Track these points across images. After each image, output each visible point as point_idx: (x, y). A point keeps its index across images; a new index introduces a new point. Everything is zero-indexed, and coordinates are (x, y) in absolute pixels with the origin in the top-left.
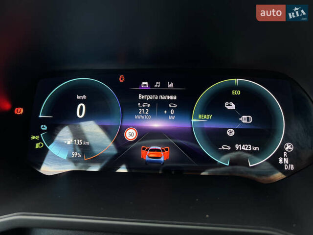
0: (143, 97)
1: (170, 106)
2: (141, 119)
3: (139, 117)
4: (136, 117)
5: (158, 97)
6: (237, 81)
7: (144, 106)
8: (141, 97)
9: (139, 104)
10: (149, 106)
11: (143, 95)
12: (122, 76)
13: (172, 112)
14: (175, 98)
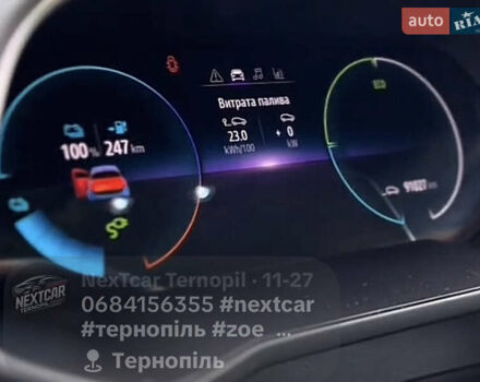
0: (228, 104)
1: (284, 120)
2: (237, 155)
3: (233, 150)
4: (226, 151)
5: (257, 102)
6: (375, 60)
7: (235, 124)
8: (223, 104)
9: (225, 121)
10: (244, 123)
11: (226, 99)
12: (171, 59)
13: (290, 131)
14: (287, 102)
